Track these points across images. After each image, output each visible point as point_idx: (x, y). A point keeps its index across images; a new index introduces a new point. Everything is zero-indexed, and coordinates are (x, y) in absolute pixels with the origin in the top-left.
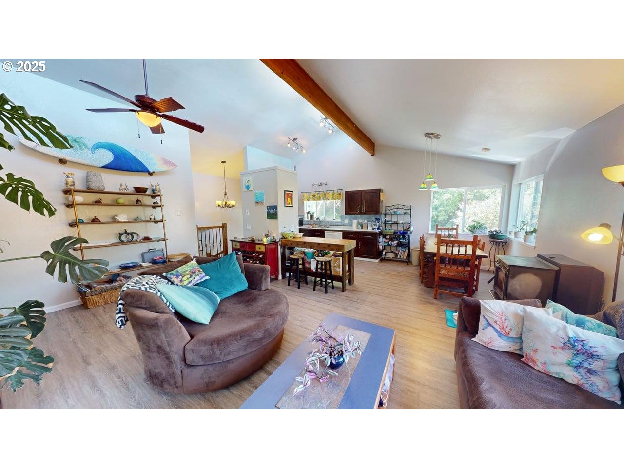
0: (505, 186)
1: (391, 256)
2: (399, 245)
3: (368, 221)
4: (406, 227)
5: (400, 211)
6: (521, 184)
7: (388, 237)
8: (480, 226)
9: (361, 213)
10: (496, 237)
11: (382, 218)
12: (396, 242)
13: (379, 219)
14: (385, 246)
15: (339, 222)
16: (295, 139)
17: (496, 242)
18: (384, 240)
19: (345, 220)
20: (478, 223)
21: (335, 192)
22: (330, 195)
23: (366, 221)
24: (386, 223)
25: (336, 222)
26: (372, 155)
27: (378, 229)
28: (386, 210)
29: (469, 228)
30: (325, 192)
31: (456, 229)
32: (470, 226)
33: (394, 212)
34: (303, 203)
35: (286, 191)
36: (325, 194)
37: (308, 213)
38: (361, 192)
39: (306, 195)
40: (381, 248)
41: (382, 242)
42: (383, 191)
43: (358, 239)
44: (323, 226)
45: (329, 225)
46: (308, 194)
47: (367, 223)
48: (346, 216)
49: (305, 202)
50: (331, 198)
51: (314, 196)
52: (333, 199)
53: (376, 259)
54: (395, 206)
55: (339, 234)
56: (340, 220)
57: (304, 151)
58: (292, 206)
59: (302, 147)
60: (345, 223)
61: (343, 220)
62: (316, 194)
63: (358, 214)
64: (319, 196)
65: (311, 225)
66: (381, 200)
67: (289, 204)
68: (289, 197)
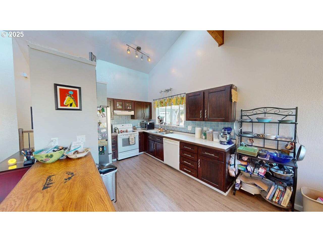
3: (214, 131)
5: (269, 118)
7: (245, 159)
9: (203, 119)
11: (236, 128)
12: (262, 171)
13: (229, 129)
14: (239, 171)
15: (183, 129)
16: (139, 49)
18: (238, 162)
19: (188, 127)
21: (179, 96)
22: (174, 99)
23: (211, 130)
24: (241, 135)
25: (180, 128)
26: (220, 45)
27: (229, 143)
28: (242, 116)
30: (170, 98)
33: (257, 119)
34: (155, 109)
35: (57, 86)
36: (170, 99)
37: (158, 118)
38: (204, 92)
39: (156, 102)
40: (233, 174)
41: (235, 165)
42: (236, 89)
43: (198, 154)
44: (168, 131)
45: (173, 130)
46: (158, 100)
47: (212, 133)
48: (189, 122)
49: (157, 108)
50: (175, 103)
51: (162, 103)
52: (177, 104)
53: (223, 191)
54: (262, 110)
55: (177, 144)
56: (184, 126)
57: (149, 60)
58: (79, 109)
59: (148, 57)
60: (188, 129)
61: (187, 127)
62: (163, 100)
63: (200, 120)
64: (166, 102)
65: (159, 129)
66: (233, 101)
67: (68, 105)
68: (68, 96)
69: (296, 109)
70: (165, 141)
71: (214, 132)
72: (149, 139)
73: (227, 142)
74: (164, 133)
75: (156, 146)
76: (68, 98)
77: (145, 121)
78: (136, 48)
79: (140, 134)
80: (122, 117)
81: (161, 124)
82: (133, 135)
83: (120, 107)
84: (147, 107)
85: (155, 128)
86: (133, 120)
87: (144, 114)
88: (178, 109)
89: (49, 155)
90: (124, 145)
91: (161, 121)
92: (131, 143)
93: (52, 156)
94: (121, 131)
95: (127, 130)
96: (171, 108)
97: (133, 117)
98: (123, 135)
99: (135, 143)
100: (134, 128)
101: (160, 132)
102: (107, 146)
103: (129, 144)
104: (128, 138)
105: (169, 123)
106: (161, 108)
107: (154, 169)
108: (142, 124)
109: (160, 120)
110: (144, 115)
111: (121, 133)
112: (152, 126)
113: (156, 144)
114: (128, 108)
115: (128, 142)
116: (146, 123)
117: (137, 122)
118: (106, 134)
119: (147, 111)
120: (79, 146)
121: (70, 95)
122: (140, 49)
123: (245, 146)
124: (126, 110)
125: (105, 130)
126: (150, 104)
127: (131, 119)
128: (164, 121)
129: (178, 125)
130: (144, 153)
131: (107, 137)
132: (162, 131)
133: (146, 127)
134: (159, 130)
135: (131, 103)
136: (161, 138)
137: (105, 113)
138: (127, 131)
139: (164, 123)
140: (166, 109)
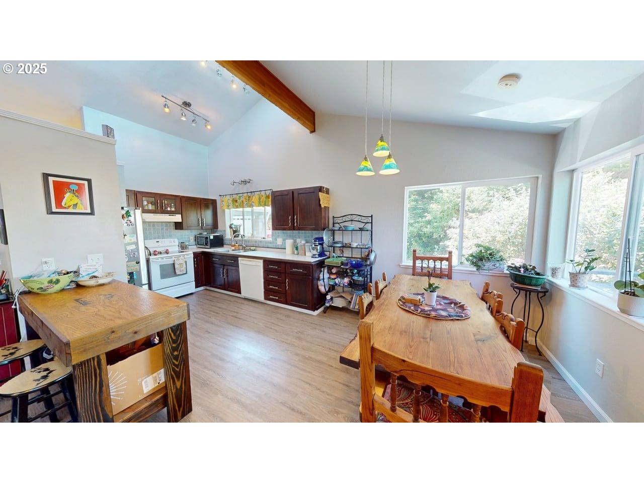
0: (538, 177)
1: (339, 303)
2: (353, 285)
3: (306, 242)
4: (365, 252)
5: (353, 226)
6: (573, 171)
7: (334, 271)
8: (490, 254)
9: (294, 228)
10: (527, 281)
12: (346, 280)
13: (321, 239)
14: (329, 286)
15: (270, 243)
16: (187, 105)
17: (526, 290)
19: (278, 239)
20: (488, 249)
21: (263, 193)
22: (255, 198)
23: (303, 242)
24: (332, 246)
25: (266, 242)
26: (311, 132)
28: (334, 224)
29: (470, 258)
30: (249, 194)
31: (447, 259)
32: (472, 256)
33: (346, 227)
34: (224, 211)
35: (49, 177)
36: (249, 197)
37: (231, 227)
38: (293, 192)
39: (226, 199)
40: (322, 289)
41: (323, 279)
42: (327, 192)
43: (285, 273)
44: (248, 248)
45: (256, 246)
46: (228, 197)
47: (304, 245)
48: (279, 233)
49: (227, 211)
50: (257, 203)
51: (236, 201)
52: (260, 205)
53: (312, 310)
54: (349, 216)
55: (259, 264)
56: (271, 239)
57: (209, 127)
58: (89, 213)
59: (206, 120)
60: (278, 243)
61: (276, 240)
62: (237, 197)
63: (290, 229)
64: (242, 201)
65: (232, 246)
66: (322, 206)
67: (69, 207)
68: (69, 192)
69: (372, 216)
70: (243, 262)
71: (306, 244)
72: (213, 263)
73: (319, 255)
74: (241, 251)
75: (227, 273)
76: (68, 196)
77: (206, 233)
78: (181, 103)
79: (196, 255)
80: (154, 226)
81: (235, 237)
82: (182, 257)
83: (150, 207)
84: (207, 207)
85: (224, 245)
86: (179, 232)
87: (202, 220)
88: (264, 211)
89: (54, 280)
90: (163, 276)
91: (235, 232)
92: (178, 272)
93: (58, 281)
94: (155, 251)
95: (167, 250)
96: (252, 210)
97: (178, 226)
98: (162, 258)
99: (186, 272)
100: (183, 247)
101: (233, 250)
102: (139, 273)
103: (175, 274)
104: (172, 262)
105: (250, 235)
106: (234, 209)
107: (223, 306)
108: (198, 239)
109: (233, 230)
110: (202, 223)
111: (155, 255)
112: (219, 241)
113: (227, 270)
114: (169, 209)
115: (172, 269)
116: (207, 236)
117: (188, 236)
118: (136, 253)
119: (208, 216)
120: (95, 270)
121: (73, 192)
122: (189, 105)
123: (337, 257)
124: (164, 212)
125: (133, 247)
126: (213, 203)
127: (176, 229)
128: (242, 233)
129: (264, 238)
130: (206, 289)
131: (138, 257)
132: (237, 249)
133: (206, 244)
134: (233, 248)
135: (175, 199)
136: (235, 258)
137: (132, 219)
138: (167, 252)
139: (240, 236)
140: (243, 212)
